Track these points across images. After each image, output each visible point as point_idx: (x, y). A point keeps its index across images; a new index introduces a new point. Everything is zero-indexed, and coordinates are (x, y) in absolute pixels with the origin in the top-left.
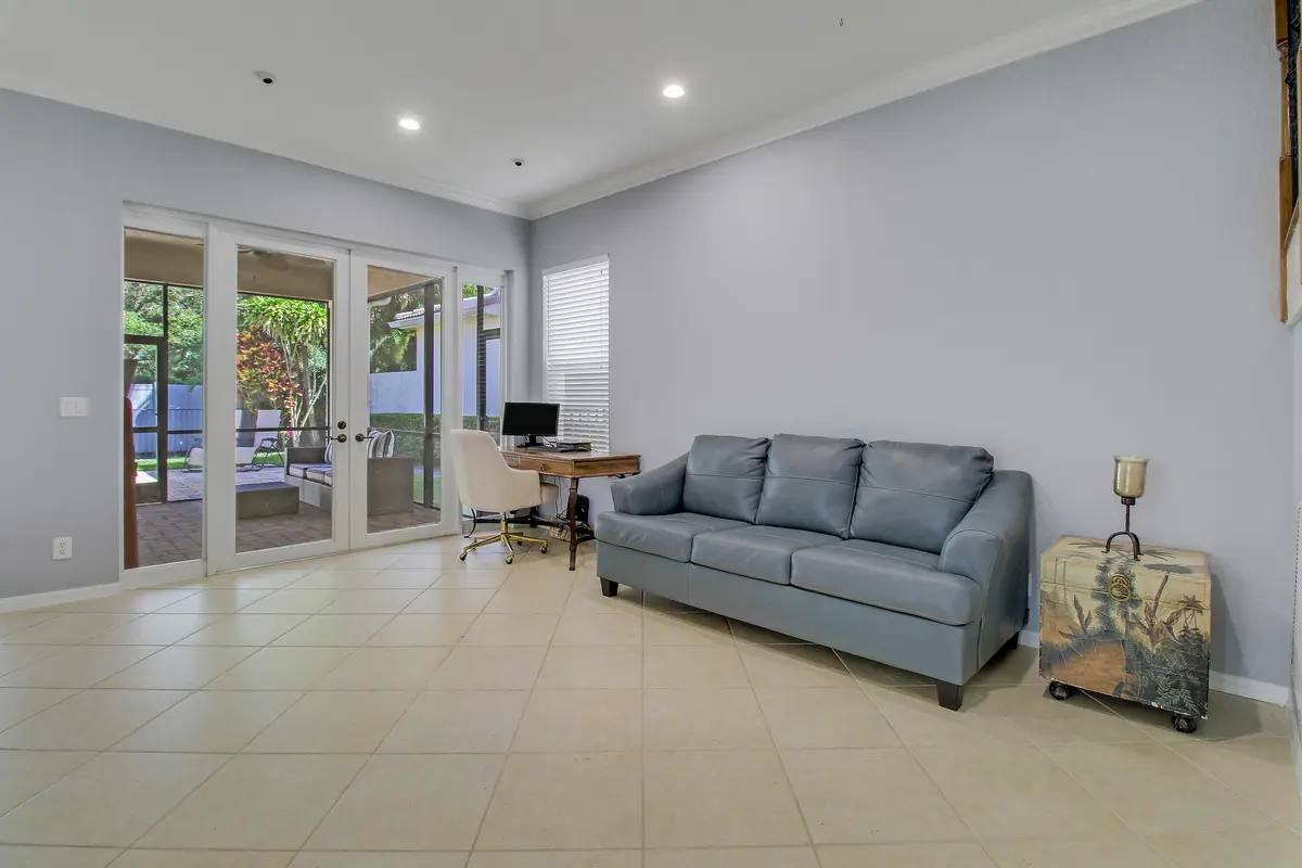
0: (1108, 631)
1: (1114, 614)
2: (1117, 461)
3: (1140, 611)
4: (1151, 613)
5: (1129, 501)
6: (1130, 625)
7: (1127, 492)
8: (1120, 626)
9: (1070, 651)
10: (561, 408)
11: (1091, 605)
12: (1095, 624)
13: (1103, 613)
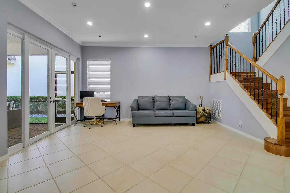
0: (203, 115)
1: (204, 113)
2: (200, 96)
3: (206, 112)
4: (207, 112)
5: (201, 101)
6: (205, 113)
7: (202, 100)
8: (204, 114)
9: (200, 118)
10: (94, 92)
11: (202, 112)
12: (202, 114)
13: (203, 113)
